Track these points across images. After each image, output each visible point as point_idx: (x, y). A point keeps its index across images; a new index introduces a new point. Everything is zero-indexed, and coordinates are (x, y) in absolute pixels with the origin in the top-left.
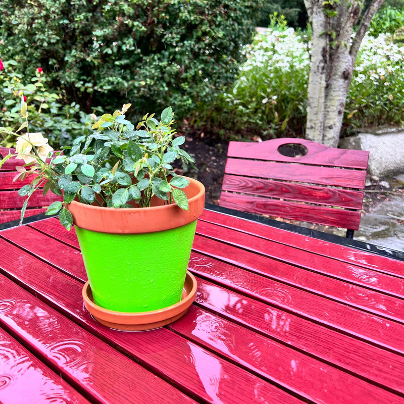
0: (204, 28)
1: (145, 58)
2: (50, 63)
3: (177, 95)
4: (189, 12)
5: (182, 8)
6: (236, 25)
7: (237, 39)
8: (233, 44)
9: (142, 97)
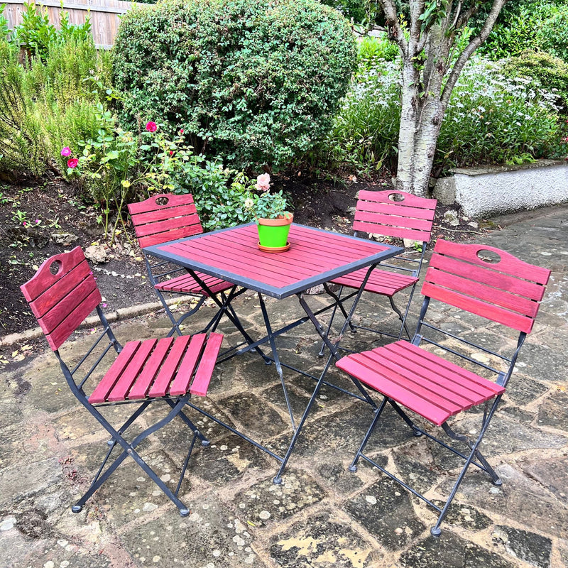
0: (303, 94)
1: (255, 117)
2: (177, 117)
3: (280, 146)
4: (292, 82)
5: (286, 79)
6: (329, 89)
7: (330, 100)
8: (326, 104)
9: (252, 147)
